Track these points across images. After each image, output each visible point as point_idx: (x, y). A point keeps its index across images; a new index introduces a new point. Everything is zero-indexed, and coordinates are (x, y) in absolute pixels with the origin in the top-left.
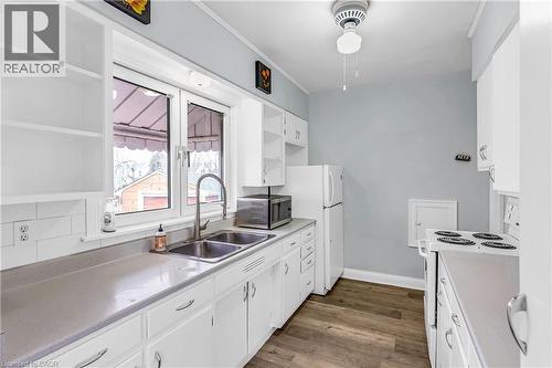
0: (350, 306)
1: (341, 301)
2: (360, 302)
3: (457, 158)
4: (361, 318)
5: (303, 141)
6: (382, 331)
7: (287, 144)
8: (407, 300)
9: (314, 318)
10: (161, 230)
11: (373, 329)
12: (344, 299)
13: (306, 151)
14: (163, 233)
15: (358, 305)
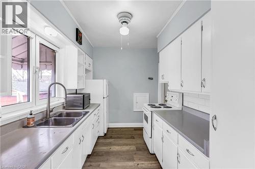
0: (115, 138)
1: (111, 137)
2: (118, 136)
3: (149, 79)
4: (121, 142)
5: (91, 68)
6: (130, 145)
7: (86, 69)
8: (134, 131)
9: (102, 146)
10: (31, 114)
11: (127, 145)
12: (113, 136)
13: (92, 73)
14: (33, 116)
15: (118, 137)
